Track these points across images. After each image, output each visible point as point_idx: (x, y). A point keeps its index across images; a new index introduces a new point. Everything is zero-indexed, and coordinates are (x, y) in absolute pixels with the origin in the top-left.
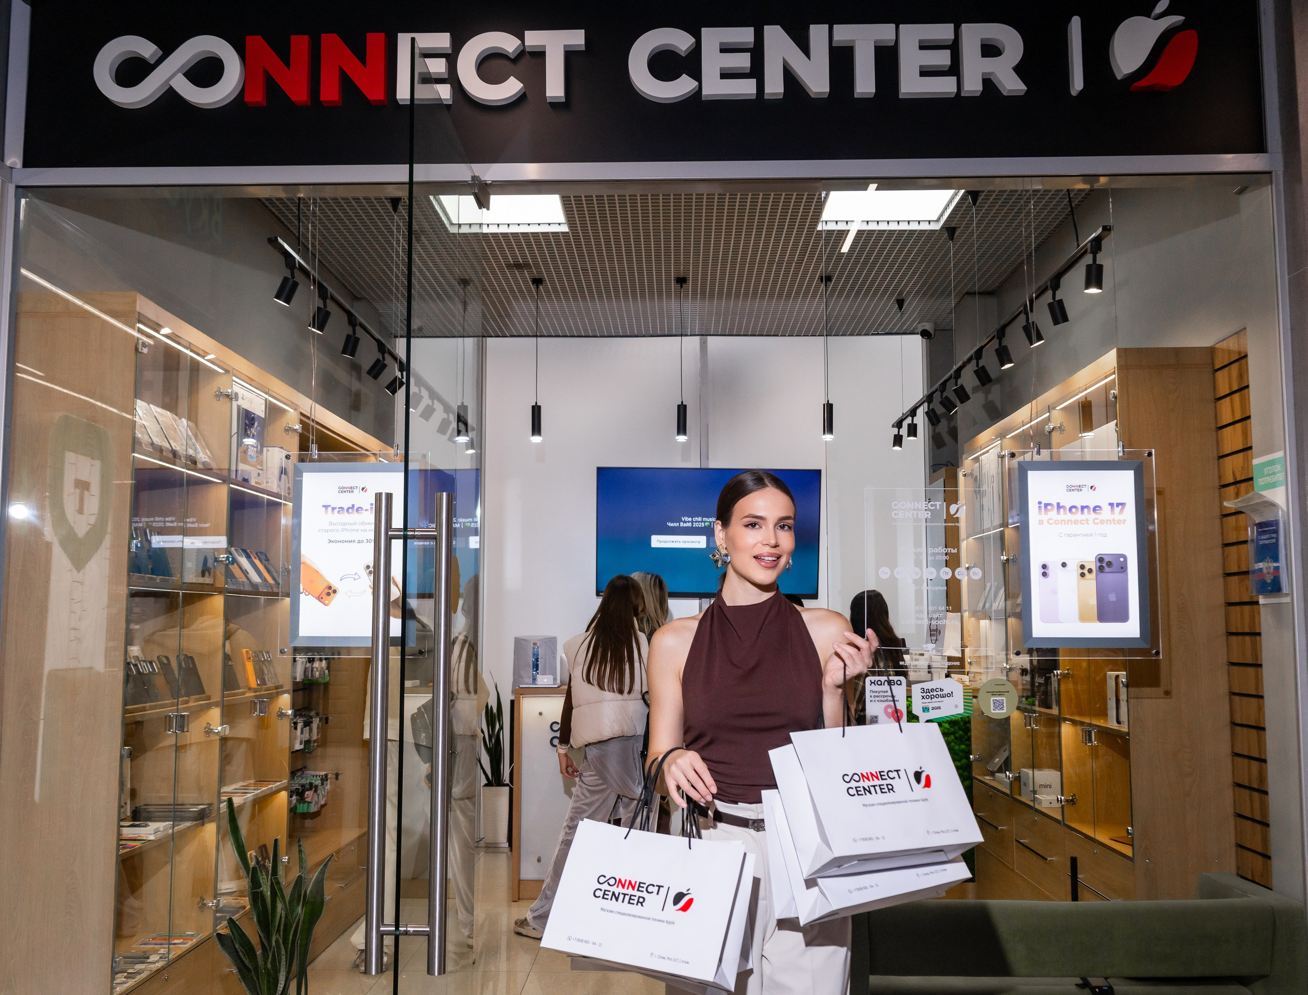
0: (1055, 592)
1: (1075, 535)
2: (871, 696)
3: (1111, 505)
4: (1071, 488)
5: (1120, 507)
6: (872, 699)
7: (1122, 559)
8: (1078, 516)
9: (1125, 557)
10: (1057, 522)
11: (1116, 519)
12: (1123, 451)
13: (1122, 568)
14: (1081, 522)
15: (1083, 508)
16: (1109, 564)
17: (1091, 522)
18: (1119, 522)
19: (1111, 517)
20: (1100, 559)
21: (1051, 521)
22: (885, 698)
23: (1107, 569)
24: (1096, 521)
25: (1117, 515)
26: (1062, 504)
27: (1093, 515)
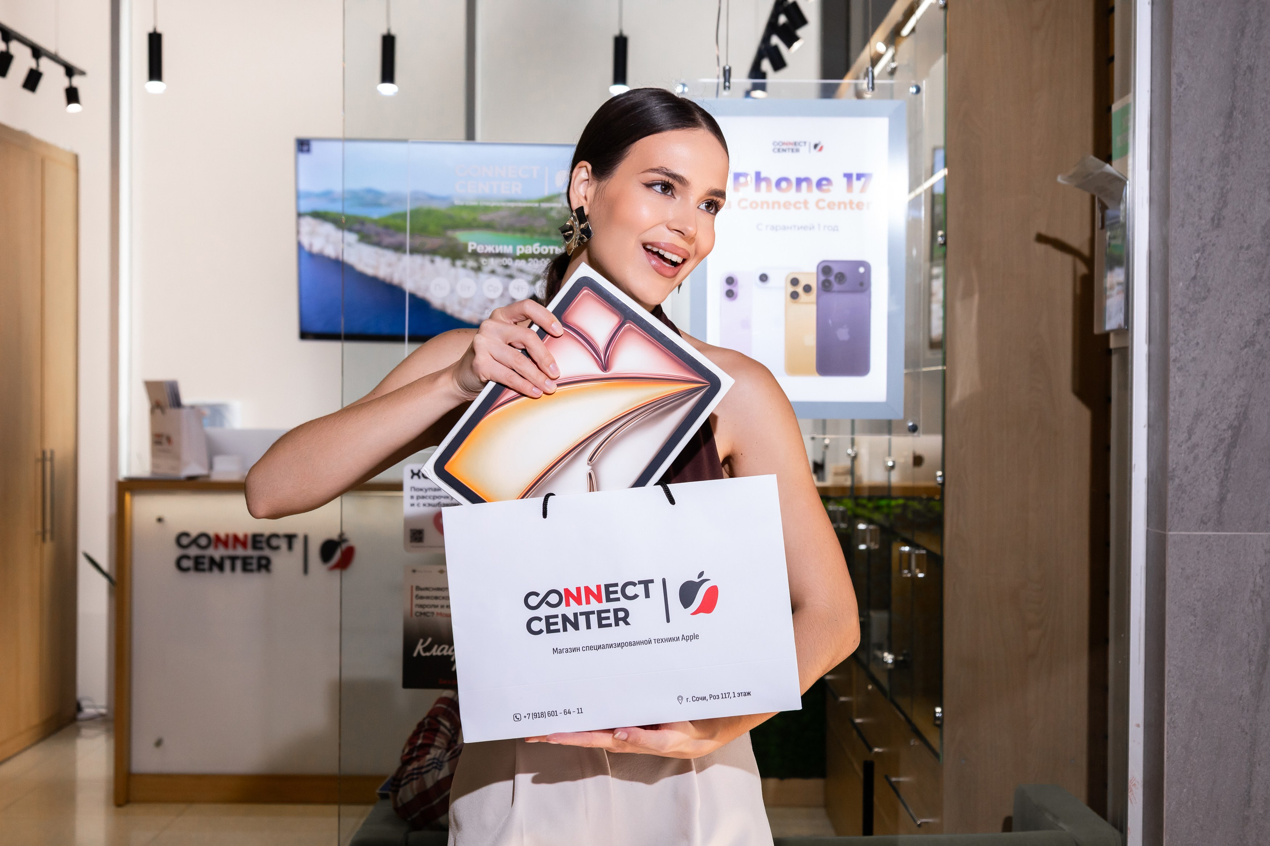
0: (746, 325)
1: (785, 228)
2: (412, 497)
3: (848, 176)
4: (780, 147)
5: (863, 179)
6: (415, 501)
7: (862, 270)
8: (792, 195)
9: (867, 266)
10: (754, 205)
11: (856, 201)
12: (873, 84)
13: (862, 284)
14: (796, 205)
15: (799, 181)
16: (841, 277)
17: (811, 205)
18: (860, 206)
19: (846, 197)
20: (826, 269)
21: (744, 204)
22: (436, 501)
24: (821, 204)
25: (855, 196)
26: (763, 175)
27: (816, 194)
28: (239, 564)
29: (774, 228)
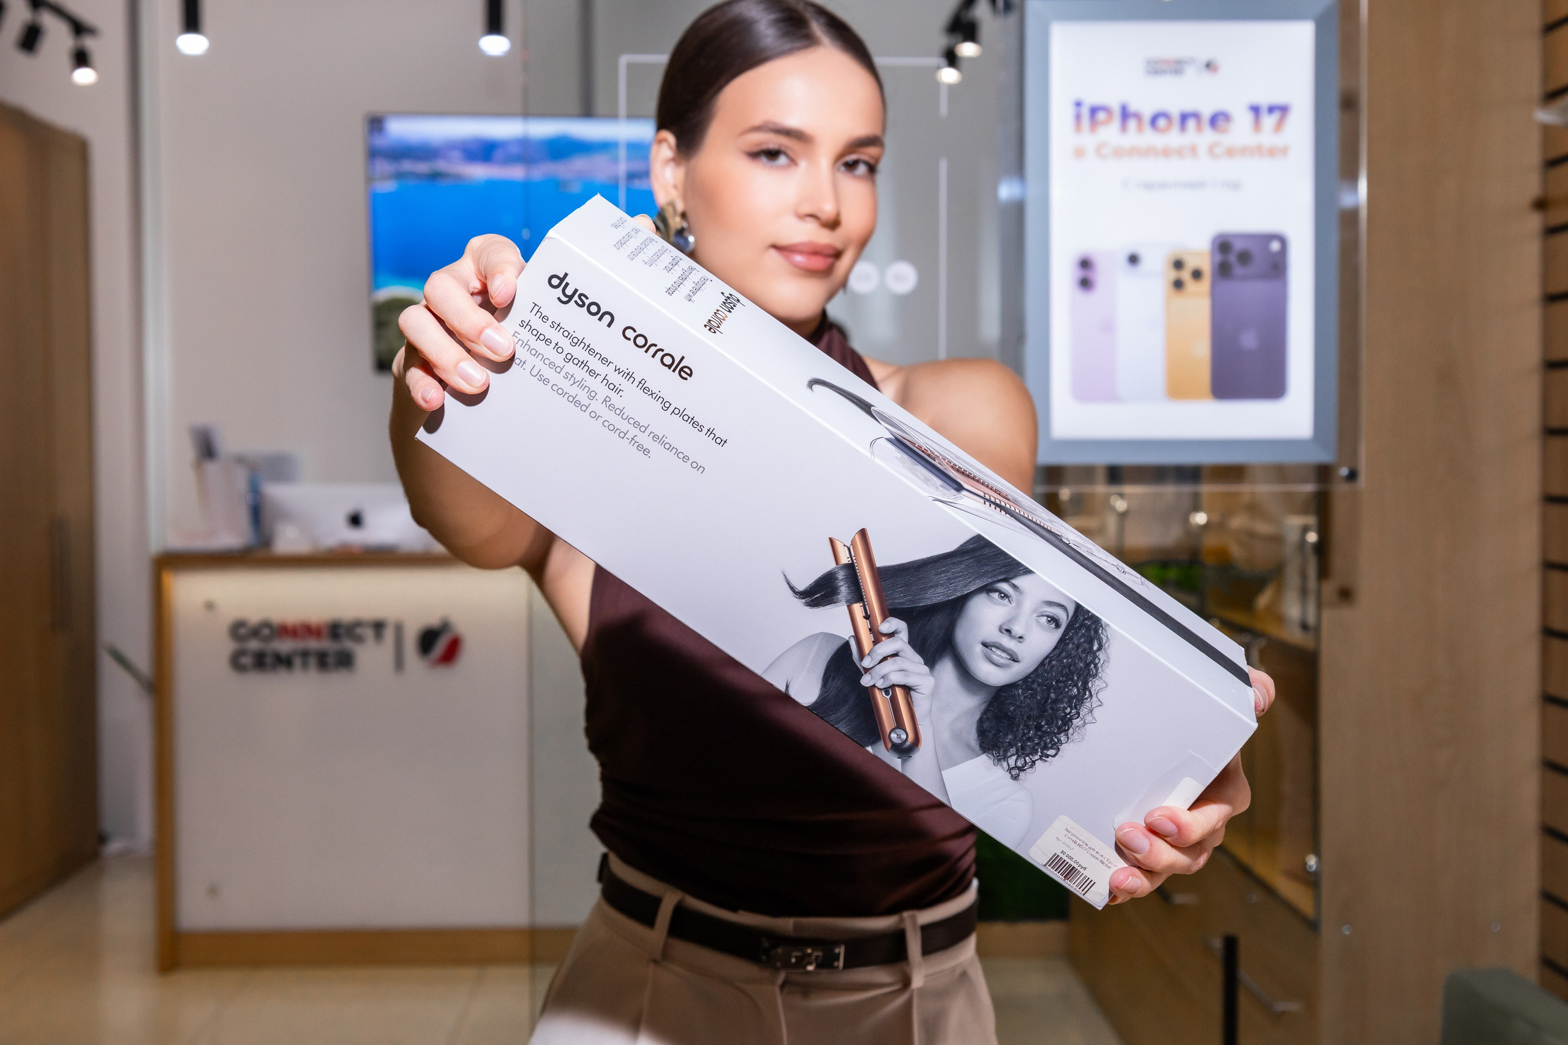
0: (1108, 327)
1: (1163, 186)
3: (1256, 110)
4: (1158, 68)
5: (1275, 117)
7: (1275, 246)
8: (1173, 138)
9: (1282, 240)
10: (1119, 153)
11: (1266, 145)
13: (1275, 267)
14: (1179, 152)
15: (1184, 117)
16: (1245, 257)
17: (1202, 151)
18: (1272, 152)
19: (1252, 141)
20: (1223, 245)
21: (1104, 151)
23: (1238, 270)
24: (1218, 150)
25: (1267, 137)
26: (1133, 107)
27: (1208, 136)
28: (313, 661)
29: (1149, 186)
